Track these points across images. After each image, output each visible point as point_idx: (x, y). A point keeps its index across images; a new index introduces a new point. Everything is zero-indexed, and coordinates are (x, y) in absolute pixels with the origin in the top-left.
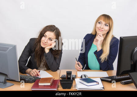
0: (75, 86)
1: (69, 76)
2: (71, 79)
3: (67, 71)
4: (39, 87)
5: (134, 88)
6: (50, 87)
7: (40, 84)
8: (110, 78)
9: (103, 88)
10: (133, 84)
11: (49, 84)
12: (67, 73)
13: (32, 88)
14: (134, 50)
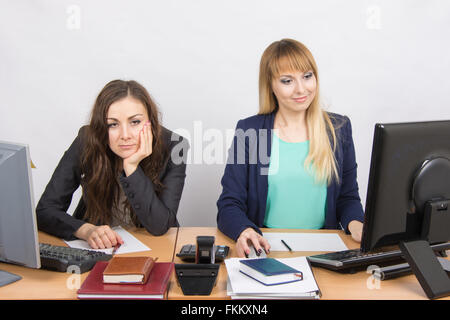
0: (226, 284)
1: (205, 254)
2: (213, 262)
3: (198, 237)
4: (106, 287)
5: (418, 293)
6: (139, 289)
7: (107, 279)
8: (338, 259)
9: (317, 292)
10: (413, 279)
11: (138, 279)
12: (198, 242)
13: (79, 293)
14: (419, 167)
